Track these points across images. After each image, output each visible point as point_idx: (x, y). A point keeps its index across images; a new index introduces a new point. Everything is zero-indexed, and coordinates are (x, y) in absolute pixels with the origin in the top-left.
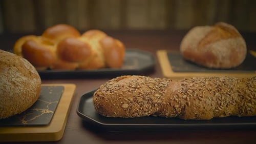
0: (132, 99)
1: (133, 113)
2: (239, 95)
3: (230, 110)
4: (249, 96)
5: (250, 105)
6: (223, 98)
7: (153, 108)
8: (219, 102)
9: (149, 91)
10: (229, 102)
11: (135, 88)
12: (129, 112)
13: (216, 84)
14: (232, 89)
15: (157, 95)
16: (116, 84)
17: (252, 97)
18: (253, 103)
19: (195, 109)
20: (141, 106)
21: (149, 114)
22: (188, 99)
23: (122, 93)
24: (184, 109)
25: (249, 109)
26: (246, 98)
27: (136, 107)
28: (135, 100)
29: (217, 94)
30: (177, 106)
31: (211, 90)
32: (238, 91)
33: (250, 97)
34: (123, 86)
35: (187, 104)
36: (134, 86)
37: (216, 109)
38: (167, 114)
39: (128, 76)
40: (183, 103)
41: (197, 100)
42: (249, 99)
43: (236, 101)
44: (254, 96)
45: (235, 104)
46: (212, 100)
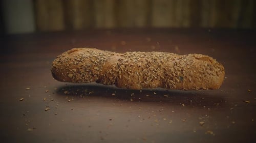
0: (75, 70)
2: (164, 72)
3: (156, 84)
5: (172, 81)
6: (149, 74)
7: (93, 78)
8: (145, 77)
9: (90, 64)
10: (154, 78)
11: (78, 61)
12: (74, 80)
13: (147, 61)
14: (159, 66)
15: (96, 68)
16: (67, 56)
17: (175, 75)
18: (174, 80)
19: (125, 81)
20: (83, 76)
22: (120, 73)
23: (68, 65)
24: (116, 80)
25: (170, 84)
26: (169, 76)
27: (79, 77)
28: (78, 71)
29: (145, 70)
30: (111, 78)
31: (140, 67)
32: (164, 69)
33: (173, 75)
34: (70, 59)
35: (119, 77)
36: (79, 59)
37: (142, 82)
39: (79, 49)
40: (116, 76)
41: (127, 74)
43: (160, 77)
44: (177, 74)
45: (159, 79)
46: (140, 75)
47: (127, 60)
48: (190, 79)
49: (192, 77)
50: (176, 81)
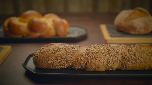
0: (54, 58)
1: (55, 66)
2: (122, 57)
3: (116, 66)
4: (128, 57)
5: (128, 63)
6: (111, 58)
7: (67, 63)
8: (109, 61)
9: (65, 53)
10: (115, 61)
11: (56, 51)
12: (52, 66)
13: (108, 50)
14: (118, 53)
15: (70, 56)
16: (46, 48)
17: (130, 58)
18: (130, 62)
19: (93, 64)
20: (60, 62)
21: (65, 67)
22: (89, 58)
23: (48, 54)
24: (86, 64)
25: (128, 65)
26: (126, 59)
27: (57, 63)
28: (56, 59)
29: (107, 56)
30: (82, 63)
31: (104, 53)
32: (121, 54)
34: (49, 50)
35: (88, 61)
36: (56, 50)
37: (106, 65)
38: (76, 67)
39: (54, 44)
40: (86, 61)
41: (94, 59)
42: (128, 59)
43: (120, 61)
44: (131, 57)
45: (119, 62)
46: (104, 59)
47: (92, 49)
48: (142, 60)
49: (143, 58)
50: (132, 62)
